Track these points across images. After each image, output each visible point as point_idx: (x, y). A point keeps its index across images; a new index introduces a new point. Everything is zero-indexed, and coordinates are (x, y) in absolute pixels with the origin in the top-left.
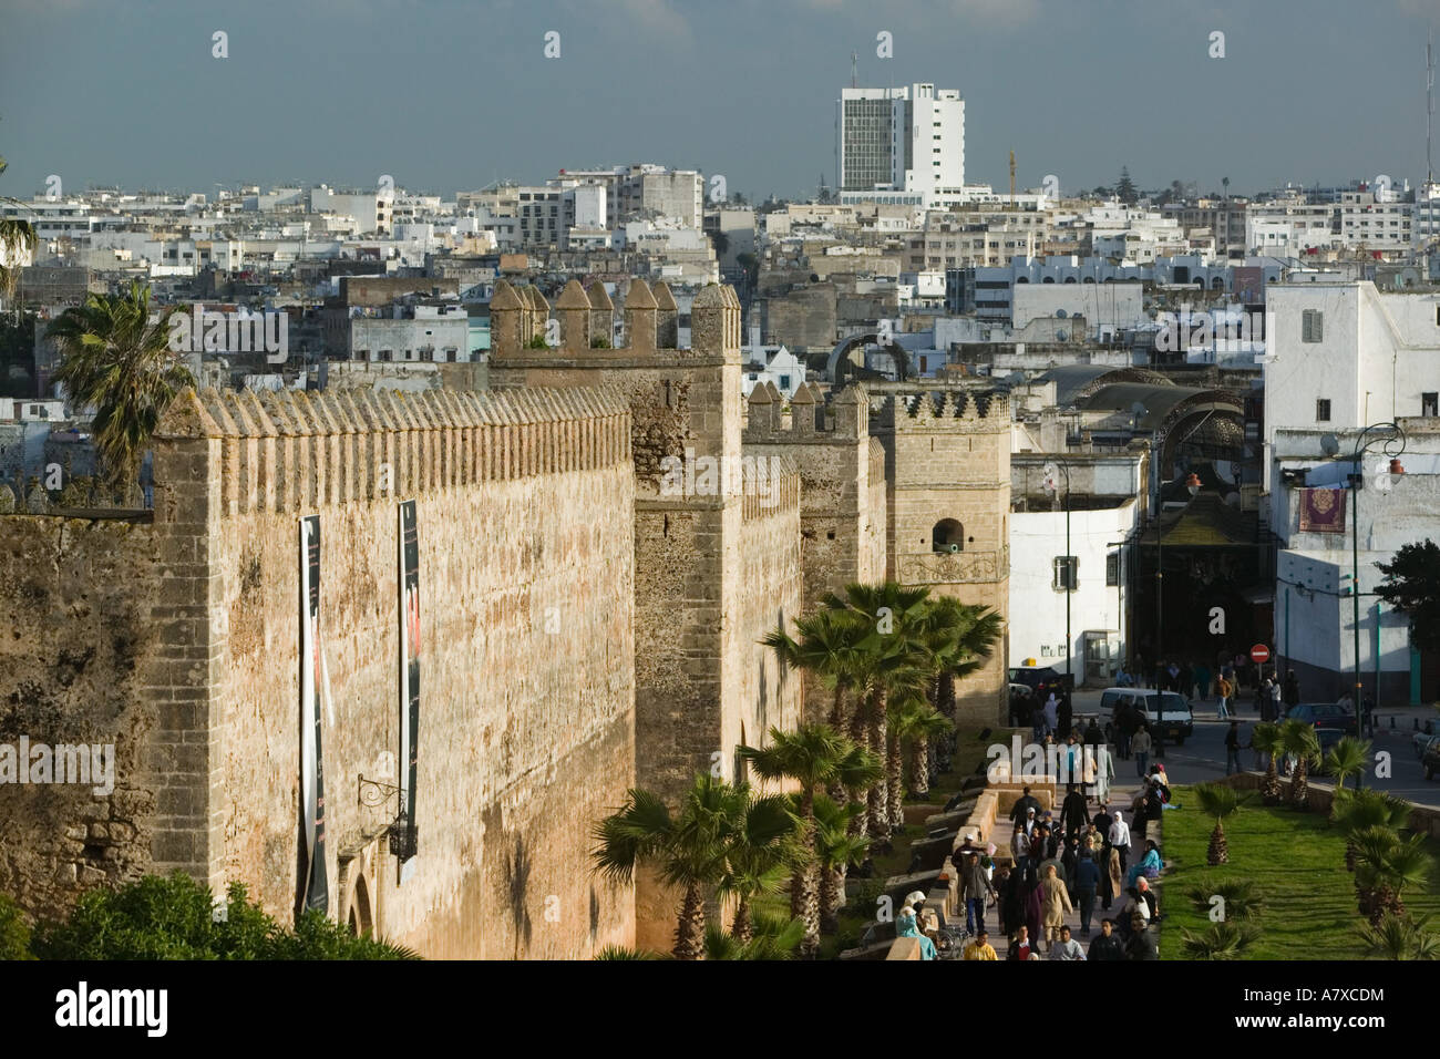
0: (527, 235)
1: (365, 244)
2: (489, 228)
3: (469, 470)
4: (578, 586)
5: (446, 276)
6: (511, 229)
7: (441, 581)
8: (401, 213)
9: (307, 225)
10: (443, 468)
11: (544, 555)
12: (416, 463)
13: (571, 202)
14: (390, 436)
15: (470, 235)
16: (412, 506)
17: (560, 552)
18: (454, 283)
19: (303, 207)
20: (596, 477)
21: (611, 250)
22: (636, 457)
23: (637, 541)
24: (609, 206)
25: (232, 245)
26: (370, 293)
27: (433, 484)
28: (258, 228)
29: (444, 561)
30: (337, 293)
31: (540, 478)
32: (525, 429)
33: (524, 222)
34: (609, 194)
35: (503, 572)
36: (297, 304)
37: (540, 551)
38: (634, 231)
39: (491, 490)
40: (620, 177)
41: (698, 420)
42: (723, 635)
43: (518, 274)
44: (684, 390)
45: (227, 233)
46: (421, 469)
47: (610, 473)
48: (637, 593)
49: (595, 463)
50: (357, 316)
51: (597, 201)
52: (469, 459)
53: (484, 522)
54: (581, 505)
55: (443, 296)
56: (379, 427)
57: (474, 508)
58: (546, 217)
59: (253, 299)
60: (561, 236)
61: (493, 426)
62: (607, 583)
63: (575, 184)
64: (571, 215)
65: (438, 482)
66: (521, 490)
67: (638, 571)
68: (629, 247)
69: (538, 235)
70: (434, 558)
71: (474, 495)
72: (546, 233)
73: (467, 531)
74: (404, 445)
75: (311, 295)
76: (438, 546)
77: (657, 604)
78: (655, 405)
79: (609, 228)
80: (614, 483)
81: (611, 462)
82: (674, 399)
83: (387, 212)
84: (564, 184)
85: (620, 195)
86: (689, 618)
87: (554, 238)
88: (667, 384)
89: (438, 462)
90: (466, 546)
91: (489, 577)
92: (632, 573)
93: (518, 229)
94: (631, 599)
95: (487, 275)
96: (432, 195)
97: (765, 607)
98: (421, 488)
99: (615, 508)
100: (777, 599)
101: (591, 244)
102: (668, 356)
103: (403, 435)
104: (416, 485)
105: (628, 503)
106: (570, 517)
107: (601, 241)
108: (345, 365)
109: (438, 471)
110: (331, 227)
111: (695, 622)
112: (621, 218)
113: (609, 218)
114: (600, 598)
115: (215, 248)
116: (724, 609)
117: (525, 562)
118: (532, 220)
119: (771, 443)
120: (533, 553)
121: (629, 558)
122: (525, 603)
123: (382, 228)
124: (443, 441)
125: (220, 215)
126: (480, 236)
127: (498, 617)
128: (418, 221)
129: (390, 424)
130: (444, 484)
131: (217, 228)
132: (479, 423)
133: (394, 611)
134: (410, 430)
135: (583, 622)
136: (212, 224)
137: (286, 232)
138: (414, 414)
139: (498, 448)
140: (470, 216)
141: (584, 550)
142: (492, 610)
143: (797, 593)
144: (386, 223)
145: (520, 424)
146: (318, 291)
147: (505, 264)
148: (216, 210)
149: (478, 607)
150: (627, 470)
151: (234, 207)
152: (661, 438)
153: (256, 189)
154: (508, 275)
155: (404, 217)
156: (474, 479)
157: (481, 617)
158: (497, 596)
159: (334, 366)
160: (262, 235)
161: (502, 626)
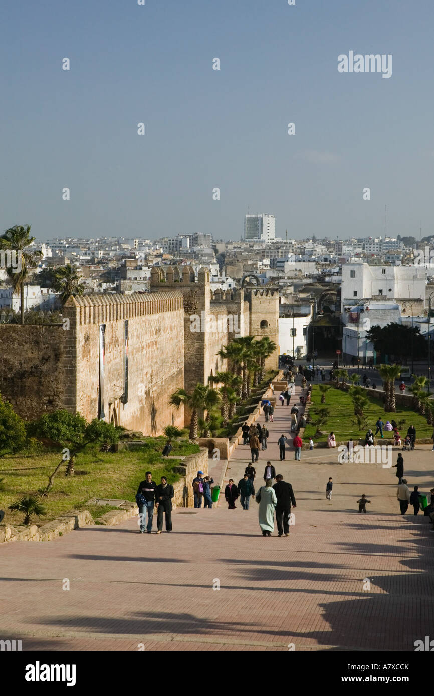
0: (170, 249)
1: (131, 252)
2: (161, 248)
3: (142, 313)
4: (170, 339)
5: (150, 260)
6: (166, 248)
7: (135, 338)
8: (140, 244)
9: (118, 247)
10: (135, 312)
11: (161, 332)
12: (128, 311)
13: (181, 242)
14: (122, 306)
15: (157, 250)
16: (127, 322)
17: (165, 331)
18: (152, 261)
19: (117, 243)
20: (174, 313)
21: (190, 253)
22: (184, 308)
23: (185, 327)
24: (190, 242)
25: (100, 252)
26: (132, 264)
27: (133, 316)
28: (106, 248)
29: (135, 334)
30: (124, 264)
31: (160, 313)
32: (156, 303)
33: (170, 247)
34: (190, 240)
35: (151, 336)
36: (115, 266)
37: (160, 330)
38: (196, 249)
39: (148, 317)
40: (193, 236)
41: (199, 299)
42: (205, 350)
43: (167, 259)
44: (196, 292)
45: (98, 249)
46: (130, 313)
47: (178, 312)
48: (185, 340)
49: (174, 309)
50: (129, 269)
51: (187, 241)
52: (142, 310)
53: (146, 324)
54: (171, 319)
55: (149, 265)
56: (119, 303)
57: (143, 321)
58: (175, 246)
59: (104, 265)
60: (178, 250)
61: (148, 302)
62: (177, 338)
63: (182, 237)
64: (181, 245)
65: (134, 316)
66: (155, 317)
67: (185, 334)
68: (195, 253)
69: (173, 250)
70: (133, 333)
71: (144, 318)
72: (175, 249)
73: (141, 327)
74: (125, 307)
75: (118, 264)
76: (134, 331)
77: (190, 342)
78: (189, 296)
79: (190, 248)
80: (179, 315)
81: (179, 309)
82: (194, 294)
83: (137, 244)
84: (179, 237)
85: (193, 240)
86: (197, 345)
87: (177, 250)
88: (192, 291)
89: (134, 311)
90: (141, 330)
91: (147, 337)
92: (184, 335)
93: (168, 248)
94: (183, 341)
95: (159, 260)
96: (148, 240)
97: (218, 342)
98: (130, 317)
99: (179, 320)
100: (221, 340)
101: (185, 252)
102: (192, 284)
103: (125, 305)
104: (128, 316)
105: (183, 319)
106: (168, 323)
107: (188, 251)
108: (125, 281)
109: (134, 313)
110: (123, 248)
111: (198, 347)
112: (193, 246)
113: (190, 245)
114: (176, 341)
115: (96, 252)
116: (205, 344)
117: (156, 333)
118: (172, 246)
119: (220, 303)
120: (158, 331)
121: (183, 332)
122: (156, 343)
123: (135, 248)
124: (135, 306)
125: (97, 244)
126: (159, 250)
127: (149, 346)
128: (144, 246)
129: (122, 303)
130: (135, 316)
131: (96, 247)
132: (144, 301)
133: (123, 346)
134: (127, 304)
135: (171, 347)
136: (95, 247)
137: (113, 249)
138: (128, 300)
139: (149, 307)
140: (157, 245)
141: (171, 330)
142: (148, 345)
143: (226, 338)
144: (137, 247)
145: (155, 301)
146: (120, 263)
147: (164, 257)
148: (96, 243)
149: (144, 344)
150: (182, 311)
151: (100, 242)
152: (190, 303)
153: (106, 238)
154: (165, 259)
155: (141, 245)
156: (143, 314)
157: (145, 347)
158: (149, 342)
159: (122, 281)
160: (107, 249)
161: (150, 349)
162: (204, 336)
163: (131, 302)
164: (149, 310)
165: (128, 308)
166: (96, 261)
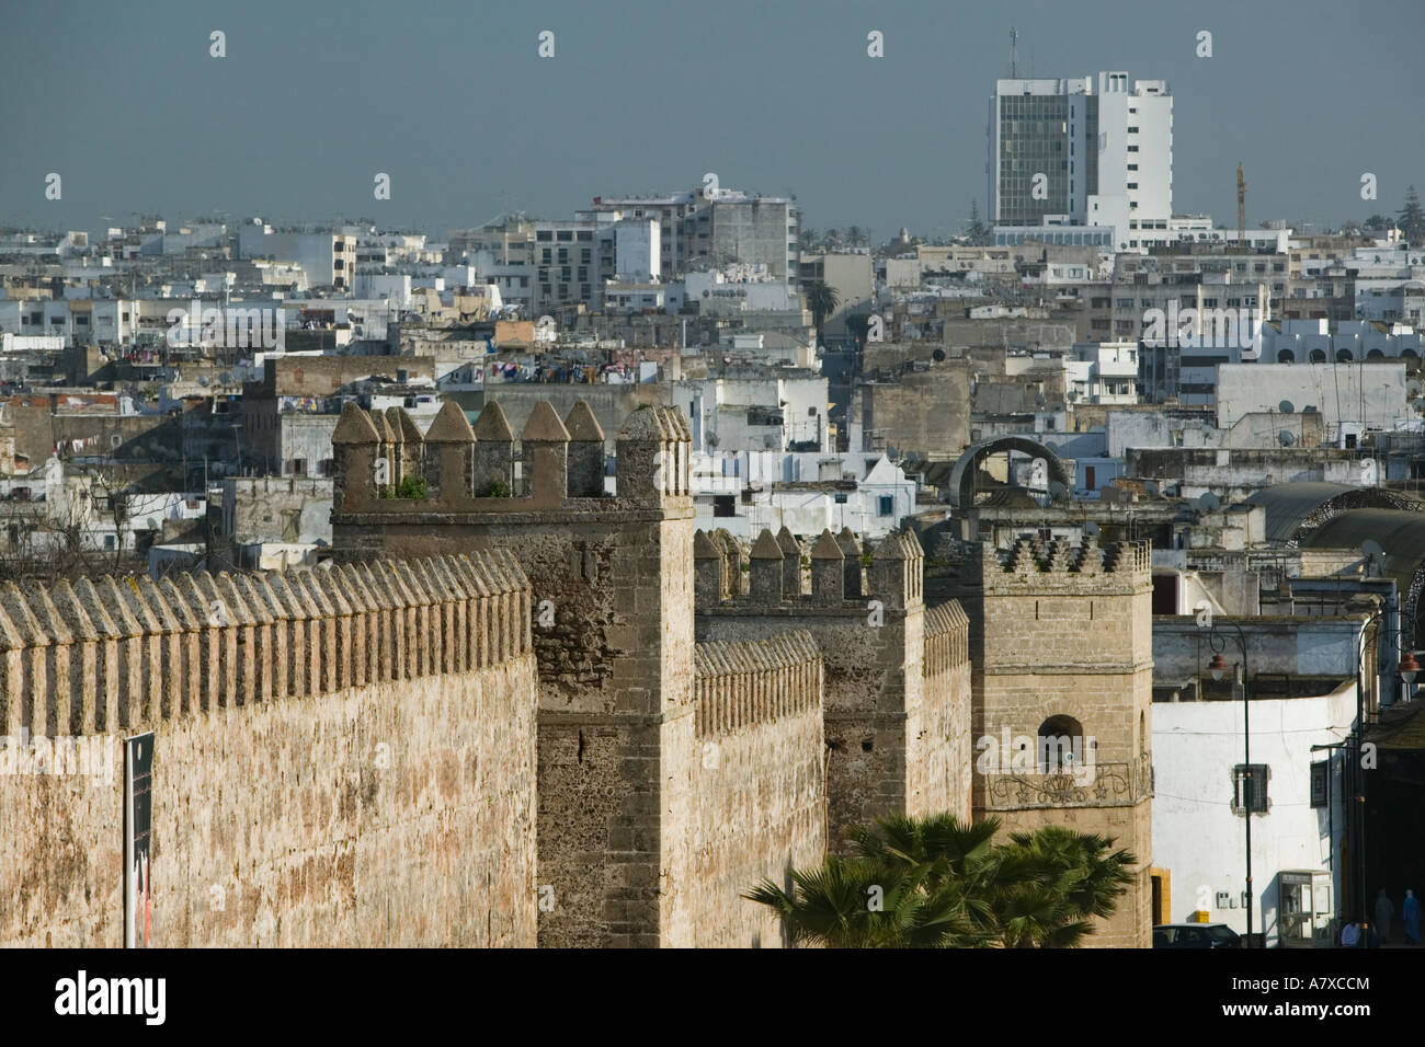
0: (547, 289)
1: (313, 305)
2: (491, 281)
3: (250, 686)
4: (440, 838)
5: (418, 353)
6: (524, 281)
7: (199, 845)
8: (370, 257)
9: (231, 278)
10: (204, 685)
11: (379, 797)
12: (156, 681)
13: (609, 243)
14: (112, 649)
15: (464, 291)
16: (148, 743)
17: (407, 789)
18: (428, 362)
19: (227, 250)
20: (471, 683)
21: (661, 312)
22: (539, 650)
23: (541, 769)
24: (665, 247)
25: (121, 307)
26: (307, 377)
27: (185, 708)
28: (158, 282)
29: (204, 816)
30: (260, 377)
31: (373, 689)
32: (346, 623)
33: (543, 276)
34: (665, 231)
35: (308, 826)
36: (205, 392)
37: (373, 790)
38: (697, 285)
39: (289, 711)
40: (680, 206)
41: (626, 598)
42: (663, 901)
43: (520, 350)
44: (606, 555)
45: (110, 288)
46: (166, 688)
47: (495, 676)
48: (541, 842)
49: (468, 661)
50: (288, 409)
51: (647, 240)
52: (250, 670)
53: (274, 756)
54: (444, 722)
55: (412, 382)
56: (91, 633)
57: (257, 738)
58: (575, 263)
59: (142, 385)
60: (596, 292)
61: (291, 621)
62: (489, 830)
63: (617, 217)
64: (609, 261)
65: (195, 705)
66: (338, 708)
67: (542, 811)
68: (690, 308)
69: (563, 290)
70: (188, 813)
71: (260, 719)
72: (575, 287)
73: (245, 771)
74: (135, 656)
75: (225, 379)
76: (194, 795)
77: (569, 858)
78: (565, 577)
79: (663, 279)
80: (500, 692)
81: (498, 657)
82: (592, 568)
83: (349, 257)
84: (601, 217)
85: (680, 232)
86: (613, 876)
87: (586, 294)
88: (581, 547)
89: (195, 677)
90: (244, 793)
91: (284, 833)
92: (533, 814)
93: (534, 281)
94: (531, 852)
95: (475, 352)
96: (415, 233)
97: (762, 850)
98: (166, 714)
99: (503, 725)
100: (784, 838)
101: (635, 304)
102: (585, 508)
103: (135, 644)
104: (156, 711)
105: (525, 714)
106: (425, 740)
107: (650, 299)
108: (260, 484)
109: (195, 690)
110: (267, 280)
111: (622, 883)
112: (682, 267)
113: (665, 265)
114: (477, 851)
115: (98, 310)
116: (663, 865)
117: (347, 809)
118: (555, 269)
119: (783, 615)
120: (361, 795)
121: (529, 794)
122: (345, 867)
123: (340, 281)
124: (205, 646)
125: (107, 261)
126: (478, 292)
127: (297, 892)
128: (392, 272)
129: (112, 629)
130: (205, 707)
131: (104, 280)
132: (267, 617)
133: (117, 894)
134: (147, 635)
135: (447, 888)
136: (95, 274)
137: (201, 287)
138: (156, 611)
139: (300, 652)
140: (466, 263)
141: (449, 784)
142: (288, 880)
143: (817, 828)
144: (345, 274)
145: (339, 615)
146: (236, 374)
147: (504, 334)
148: (102, 254)
149: (264, 878)
150: (523, 669)
151: (127, 250)
152: (572, 623)
153: (161, 225)
154: (506, 351)
155: (369, 265)
156: (258, 697)
157: (269, 892)
158: (298, 860)
159: (245, 485)
160: (167, 291)
161: (305, 903)
162: (657, 821)
163: (173, 624)
164: (300, 670)
165: (156, 662)
166: (96, 359)
